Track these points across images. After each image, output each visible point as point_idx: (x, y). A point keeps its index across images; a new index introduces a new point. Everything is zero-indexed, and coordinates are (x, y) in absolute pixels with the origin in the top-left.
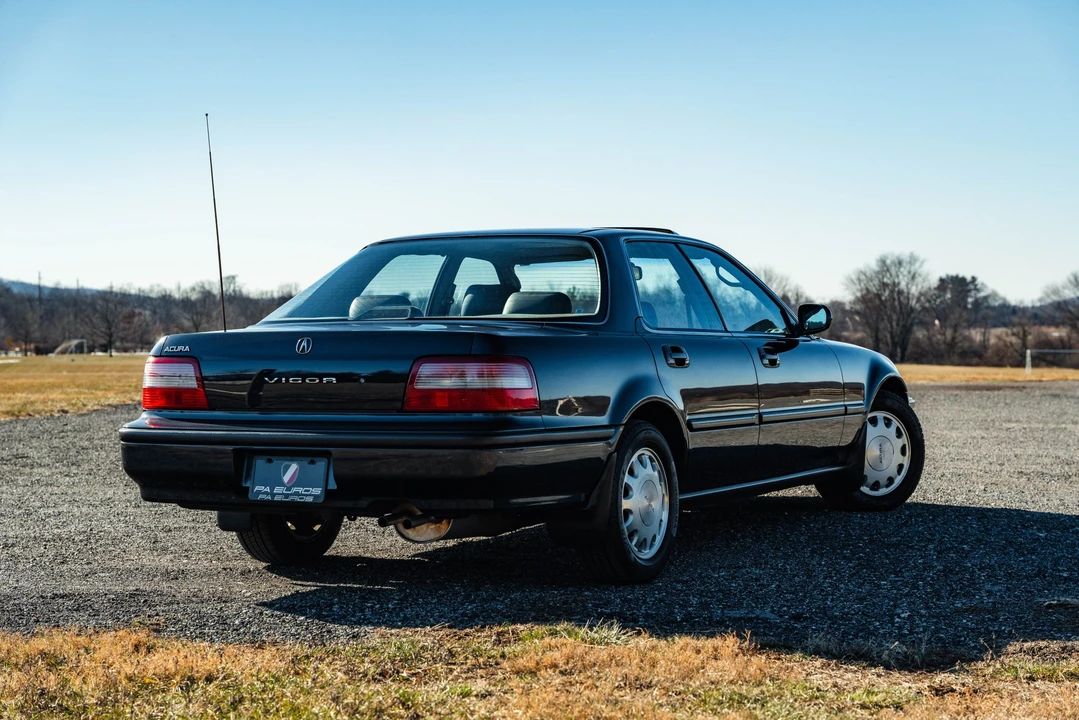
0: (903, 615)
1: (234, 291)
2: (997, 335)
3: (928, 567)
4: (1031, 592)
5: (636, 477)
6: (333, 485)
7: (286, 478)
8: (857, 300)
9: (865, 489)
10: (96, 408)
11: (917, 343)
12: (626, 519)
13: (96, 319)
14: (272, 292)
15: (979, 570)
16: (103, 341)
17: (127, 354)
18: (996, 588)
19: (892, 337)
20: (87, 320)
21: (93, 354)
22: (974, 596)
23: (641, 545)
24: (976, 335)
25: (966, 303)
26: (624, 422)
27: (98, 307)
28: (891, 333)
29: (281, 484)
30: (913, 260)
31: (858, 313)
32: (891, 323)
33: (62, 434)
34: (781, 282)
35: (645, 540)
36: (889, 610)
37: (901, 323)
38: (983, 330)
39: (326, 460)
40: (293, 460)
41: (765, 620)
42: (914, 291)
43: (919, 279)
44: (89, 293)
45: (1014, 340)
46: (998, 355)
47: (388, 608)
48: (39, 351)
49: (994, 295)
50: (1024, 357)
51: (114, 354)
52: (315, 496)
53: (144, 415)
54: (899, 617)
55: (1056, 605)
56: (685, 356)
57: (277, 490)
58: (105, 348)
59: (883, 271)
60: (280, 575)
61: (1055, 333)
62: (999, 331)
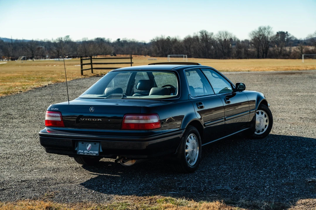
0: (267, 187)
1: (69, 40)
2: (294, 48)
3: (275, 165)
4: (304, 175)
5: (189, 143)
6: (101, 151)
7: (88, 148)
8: (252, 39)
9: (256, 133)
10: (30, 89)
11: (270, 52)
12: (187, 155)
13: (29, 50)
14: (80, 40)
15: (289, 165)
16: (31, 56)
17: (38, 60)
18: (294, 173)
19: (263, 51)
20: (26, 50)
21: (28, 60)
22: (288, 177)
23: (191, 162)
24: (288, 49)
25: (285, 39)
26: (185, 128)
27: (29, 46)
28: (263, 49)
29: (86, 150)
30: (269, 28)
31: (253, 43)
32: (262, 46)
33: (21, 103)
34: (230, 35)
35: (192, 160)
36: (263, 184)
37: (265, 47)
38: (289, 47)
39: (99, 143)
40: (89, 143)
41: (227, 190)
42: (269, 36)
43: (270, 34)
44: (26, 41)
45: (298, 50)
46: (294, 55)
47: (118, 186)
48: (12, 60)
49: (293, 37)
50: (302, 56)
51: (34, 60)
52: (96, 154)
53: (46, 128)
54: (266, 188)
55: (311, 181)
56: (203, 105)
57: (85, 152)
58: (31, 58)
59: (260, 31)
60: (86, 169)
61: (311, 48)
62: (295, 47)
